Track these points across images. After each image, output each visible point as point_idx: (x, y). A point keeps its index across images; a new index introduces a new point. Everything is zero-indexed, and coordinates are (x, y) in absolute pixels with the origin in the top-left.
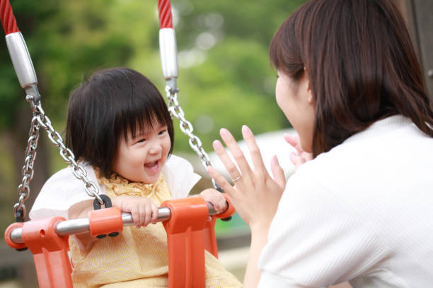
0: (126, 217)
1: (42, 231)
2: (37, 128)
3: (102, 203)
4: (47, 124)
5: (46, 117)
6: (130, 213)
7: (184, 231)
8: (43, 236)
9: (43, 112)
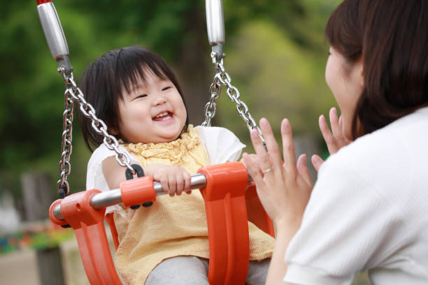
0: (157, 186)
1: (78, 205)
2: (71, 101)
3: (134, 172)
4: (79, 96)
5: (78, 89)
6: (159, 182)
7: (223, 197)
8: (79, 210)
9: (74, 84)
